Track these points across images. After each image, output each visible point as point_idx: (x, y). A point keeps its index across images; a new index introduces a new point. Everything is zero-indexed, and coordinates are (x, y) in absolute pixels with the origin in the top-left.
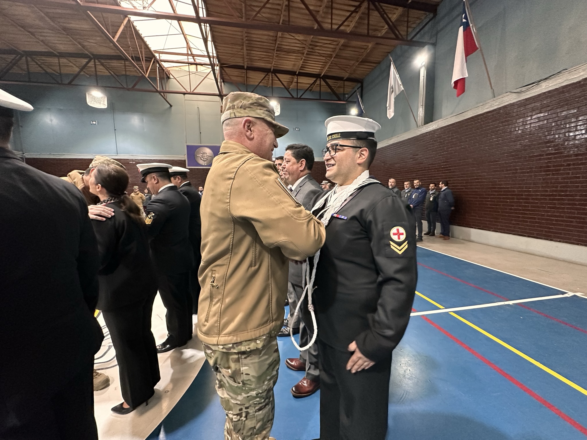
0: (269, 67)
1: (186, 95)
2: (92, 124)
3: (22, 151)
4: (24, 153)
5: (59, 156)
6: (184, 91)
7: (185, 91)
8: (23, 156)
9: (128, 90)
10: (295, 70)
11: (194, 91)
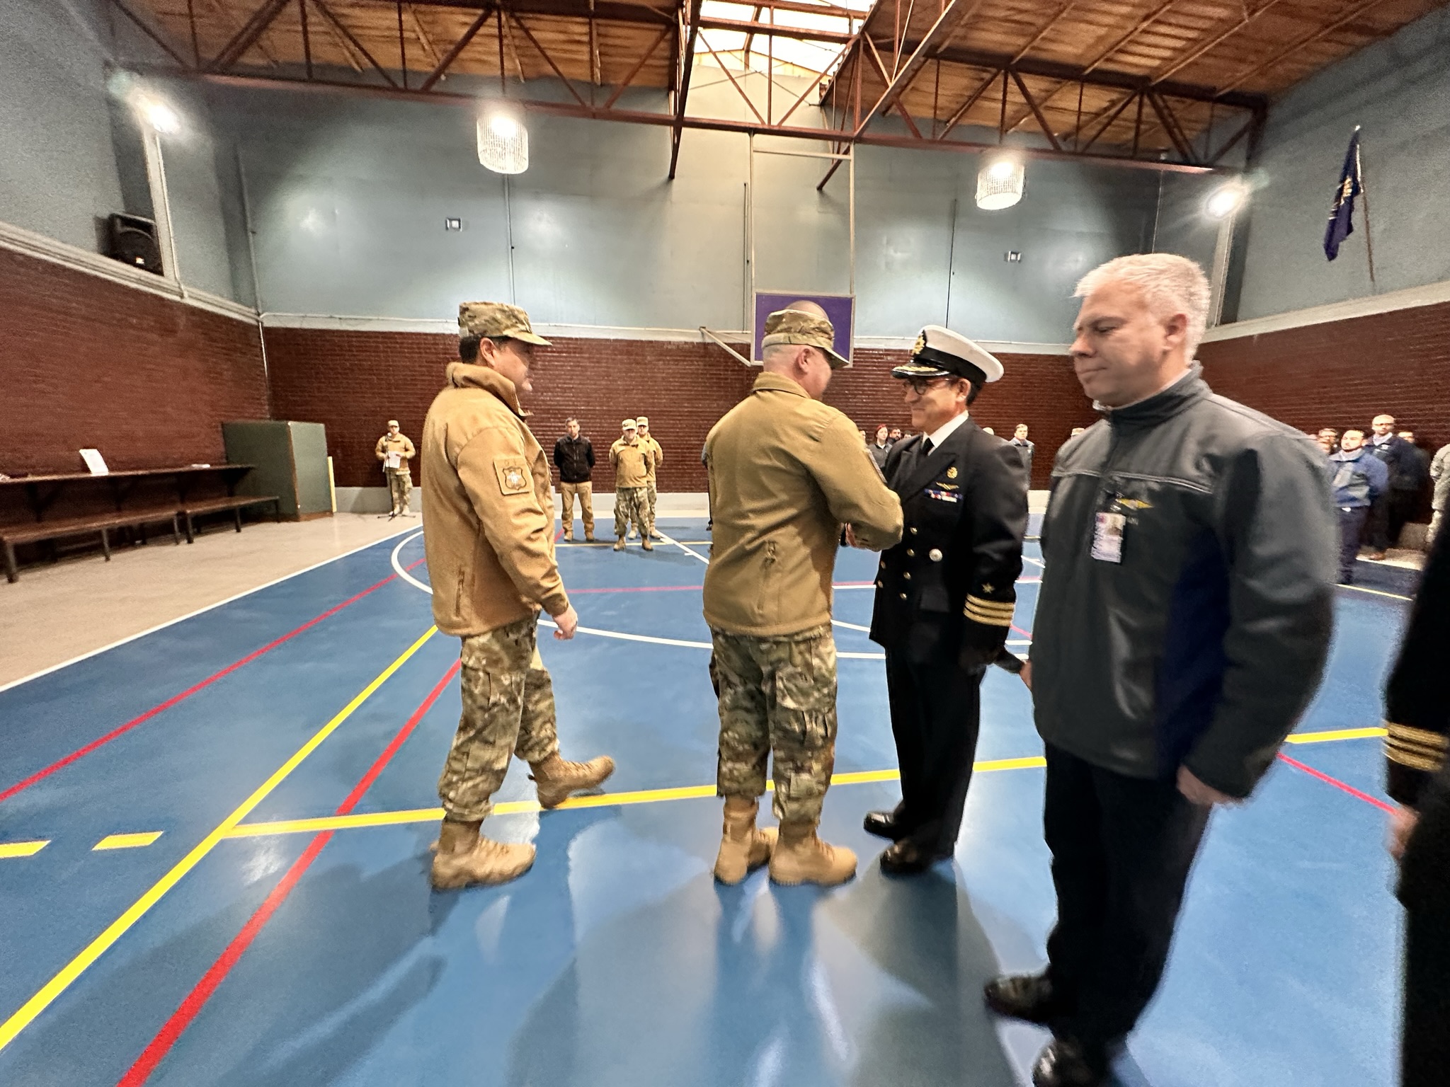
0: (1009, 49)
1: (756, 136)
2: (447, 228)
3: (256, 307)
4: (260, 311)
5: (357, 325)
6: (752, 120)
7: (757, 121)
8: (258, 321)
9: (594, 116)
10: (1085, 63)
11: (784, 124)
